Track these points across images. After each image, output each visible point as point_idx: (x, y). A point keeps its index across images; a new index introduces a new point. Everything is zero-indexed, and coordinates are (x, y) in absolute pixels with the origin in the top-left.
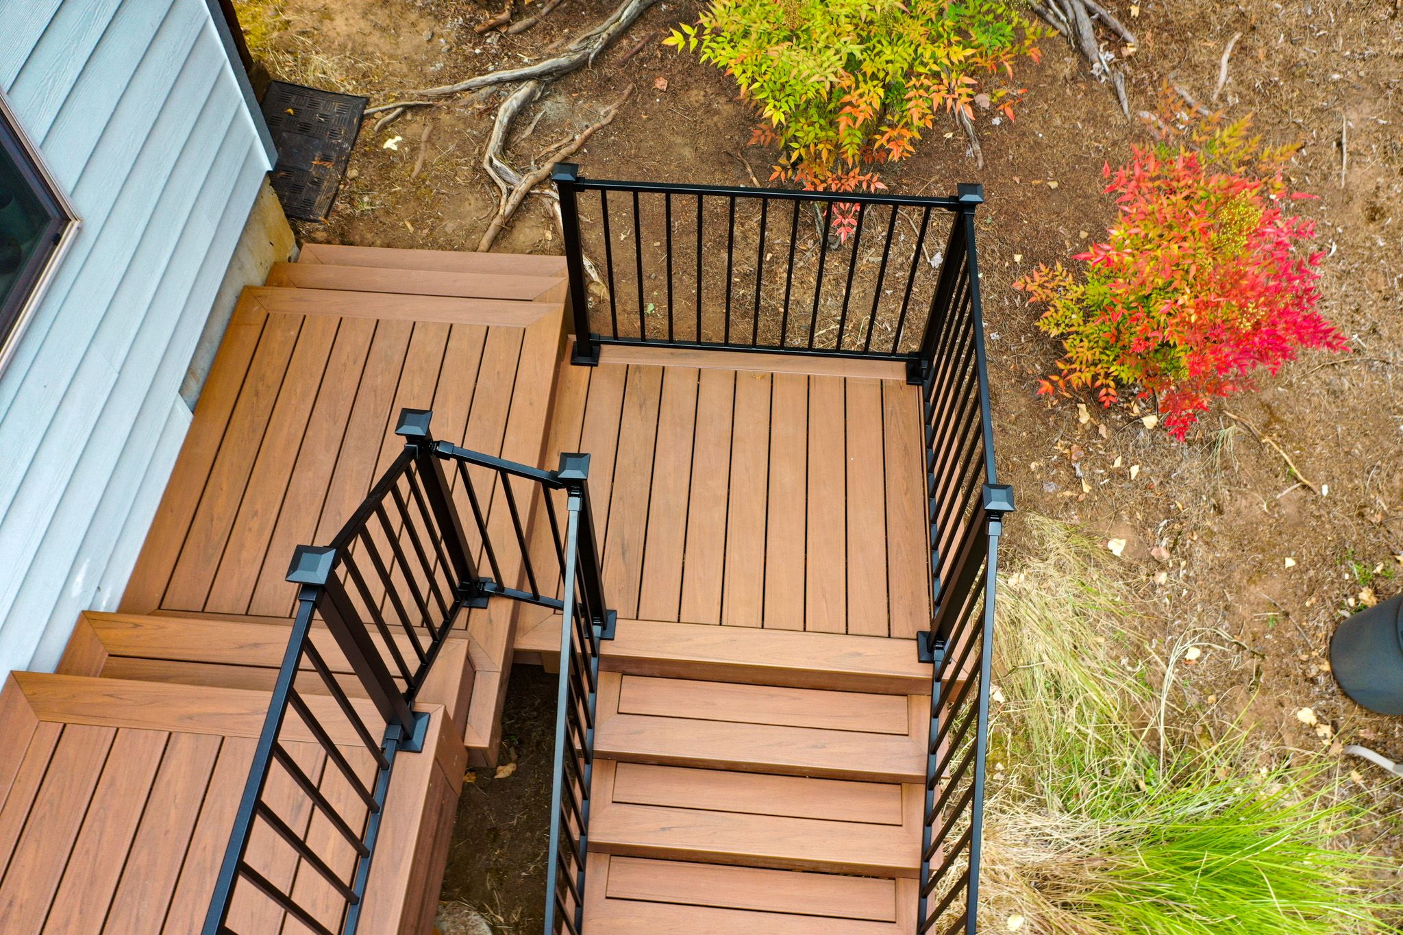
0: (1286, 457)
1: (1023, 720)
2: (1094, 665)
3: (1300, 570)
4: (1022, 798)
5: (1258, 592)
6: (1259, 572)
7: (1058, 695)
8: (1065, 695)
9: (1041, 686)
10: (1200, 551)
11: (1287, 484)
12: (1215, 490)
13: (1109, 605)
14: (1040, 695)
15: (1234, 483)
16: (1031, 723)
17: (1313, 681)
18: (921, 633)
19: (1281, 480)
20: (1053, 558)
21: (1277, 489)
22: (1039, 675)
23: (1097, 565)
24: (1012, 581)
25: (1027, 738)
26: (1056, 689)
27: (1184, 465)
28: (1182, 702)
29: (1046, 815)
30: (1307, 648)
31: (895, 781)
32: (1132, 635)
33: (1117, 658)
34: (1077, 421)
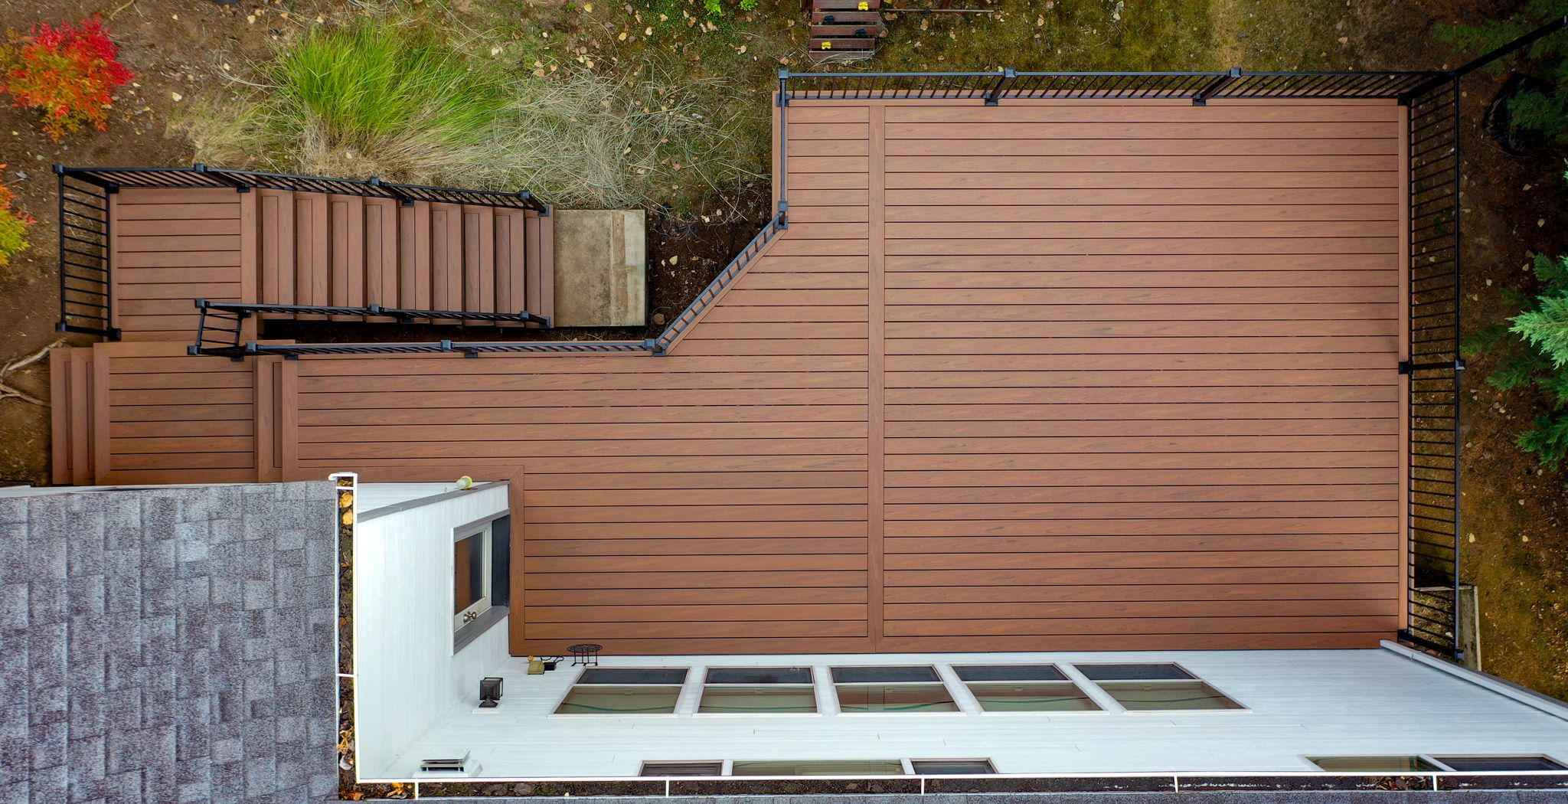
0: (120, 9)
1: (265, 146)
2: (236, 113)
3: (179, 12)
4: (299, 148)
5: (193, 32)
6: (182, 30)
7: (252, 130)
8: (252, 127)
9: (248, 137)
10: (175, 58)
11: (134, 10)
12: (141, 46)
13: (207, 103)
14: (253, 138)
15: (137, 37)
16: (266, 142)
17: (235, 13)
18: (238, 191)
19: (132, 13)
20: (187, 128)
21: (138, 16)
22: (244, 137)
23: (187, 107)
24: (199, 147)
25: (272, 145)
26: (248, 131)
27: (130, 60)
28: (250, 75)
29: (306, 138)
30: (220, 14)
31: (295, 202)
32: (220, 94)
33: (233, 102)
34: (111, 110)
